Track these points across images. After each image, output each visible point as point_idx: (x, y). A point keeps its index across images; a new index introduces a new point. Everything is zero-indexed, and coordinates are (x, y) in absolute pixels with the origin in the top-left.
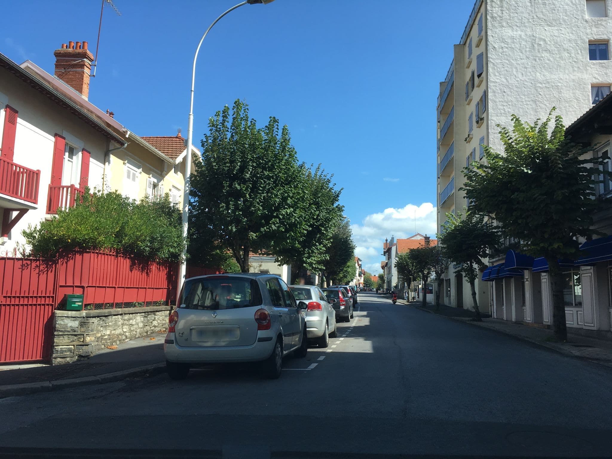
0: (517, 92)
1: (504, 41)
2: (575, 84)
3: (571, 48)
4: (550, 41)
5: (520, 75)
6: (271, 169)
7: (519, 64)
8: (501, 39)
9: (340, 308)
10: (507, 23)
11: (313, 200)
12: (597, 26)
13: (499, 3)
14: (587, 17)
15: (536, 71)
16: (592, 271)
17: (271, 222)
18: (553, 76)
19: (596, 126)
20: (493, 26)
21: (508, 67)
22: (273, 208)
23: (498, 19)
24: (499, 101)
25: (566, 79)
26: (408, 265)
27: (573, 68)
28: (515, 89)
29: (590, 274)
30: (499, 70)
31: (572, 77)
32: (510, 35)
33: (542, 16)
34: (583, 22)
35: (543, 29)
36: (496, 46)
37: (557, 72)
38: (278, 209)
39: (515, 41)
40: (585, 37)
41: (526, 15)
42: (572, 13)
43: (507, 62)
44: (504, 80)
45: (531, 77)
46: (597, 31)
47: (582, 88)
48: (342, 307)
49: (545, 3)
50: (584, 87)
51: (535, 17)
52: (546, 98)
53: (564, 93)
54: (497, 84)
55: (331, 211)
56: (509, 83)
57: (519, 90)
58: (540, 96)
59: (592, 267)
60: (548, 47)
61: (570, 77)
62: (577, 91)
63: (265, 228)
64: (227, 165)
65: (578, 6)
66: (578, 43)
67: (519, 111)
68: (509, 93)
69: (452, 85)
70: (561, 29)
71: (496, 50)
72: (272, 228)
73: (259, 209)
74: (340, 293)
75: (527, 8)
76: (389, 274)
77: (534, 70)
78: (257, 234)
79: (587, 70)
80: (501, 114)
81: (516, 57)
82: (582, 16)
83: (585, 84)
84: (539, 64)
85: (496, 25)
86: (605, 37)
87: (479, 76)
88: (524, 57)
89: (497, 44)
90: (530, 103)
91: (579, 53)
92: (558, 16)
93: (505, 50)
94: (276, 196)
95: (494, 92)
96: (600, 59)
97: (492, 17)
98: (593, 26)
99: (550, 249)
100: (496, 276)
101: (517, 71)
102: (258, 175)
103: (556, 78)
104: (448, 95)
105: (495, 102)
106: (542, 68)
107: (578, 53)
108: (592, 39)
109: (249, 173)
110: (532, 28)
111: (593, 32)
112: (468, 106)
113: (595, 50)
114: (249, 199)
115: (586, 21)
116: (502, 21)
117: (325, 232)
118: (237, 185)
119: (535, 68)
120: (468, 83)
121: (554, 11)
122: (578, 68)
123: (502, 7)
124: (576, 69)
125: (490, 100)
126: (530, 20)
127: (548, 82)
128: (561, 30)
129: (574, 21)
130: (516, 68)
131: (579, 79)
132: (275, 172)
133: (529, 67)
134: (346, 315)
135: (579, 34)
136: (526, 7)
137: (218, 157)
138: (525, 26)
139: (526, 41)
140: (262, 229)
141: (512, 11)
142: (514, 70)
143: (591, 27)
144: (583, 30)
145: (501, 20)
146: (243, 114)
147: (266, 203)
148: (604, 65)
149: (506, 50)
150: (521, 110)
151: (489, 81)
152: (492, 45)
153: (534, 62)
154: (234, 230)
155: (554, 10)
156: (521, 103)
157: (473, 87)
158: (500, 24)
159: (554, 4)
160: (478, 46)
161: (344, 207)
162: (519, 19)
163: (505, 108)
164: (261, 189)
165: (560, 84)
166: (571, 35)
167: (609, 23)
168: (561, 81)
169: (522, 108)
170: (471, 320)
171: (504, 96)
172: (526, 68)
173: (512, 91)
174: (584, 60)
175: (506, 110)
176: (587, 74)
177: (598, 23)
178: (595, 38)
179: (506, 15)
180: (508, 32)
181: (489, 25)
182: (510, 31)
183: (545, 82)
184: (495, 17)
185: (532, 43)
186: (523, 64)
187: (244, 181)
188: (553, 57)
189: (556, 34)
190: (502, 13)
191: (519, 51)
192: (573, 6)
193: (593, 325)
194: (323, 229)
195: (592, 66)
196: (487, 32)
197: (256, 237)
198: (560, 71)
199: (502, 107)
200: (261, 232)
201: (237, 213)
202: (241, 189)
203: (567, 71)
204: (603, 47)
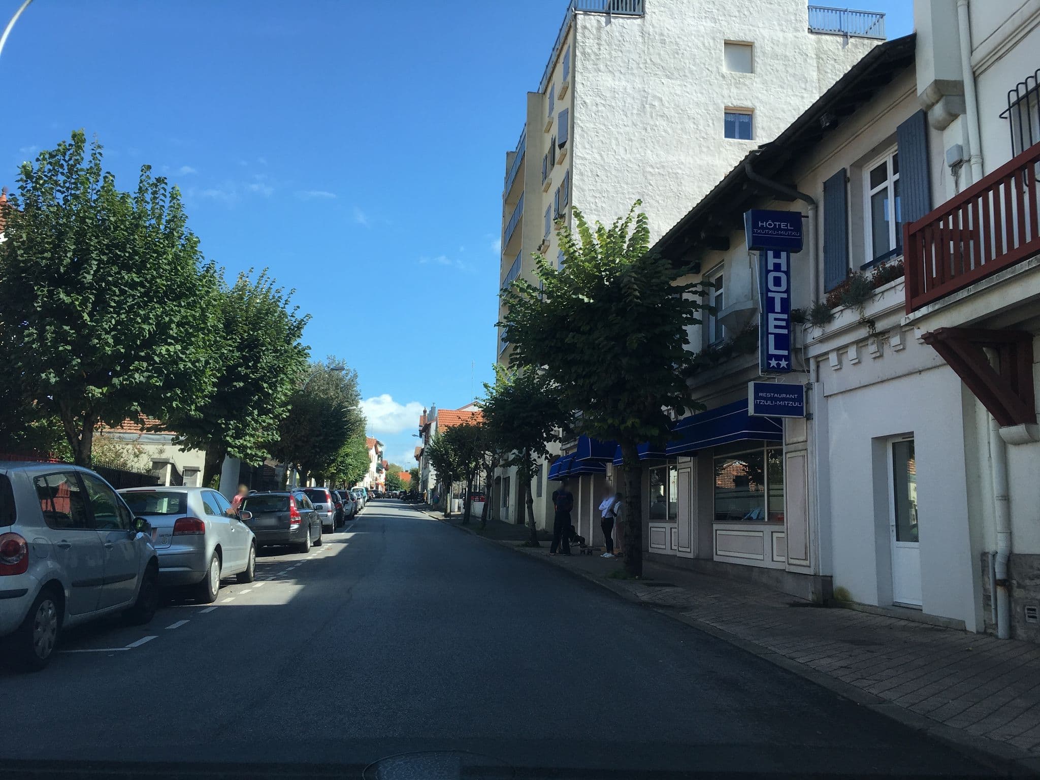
0: (616, 177)
1: (599, 95)
2: (702, 173)
3: (699, 116)
4: (668, 102)
5: (622, 151)
6: (140, 268)
7: (621, 134)
8: (596, 90)
9: (290, 527)
10: (606, 66)
11: (249, 334)
12: (738, 84)
13: (595, 32)
14: (724, 69)
15: (646, 146)
16: (691, 464)
17: (131, 368)
18: (671, 158)
19: (703, 235)
20: (585, 68)
21: (604, 137)
22: (138, 343)
23: (593, 57)
24: (589, 190)
25: (690, 163)
26: (447, 453)
27: (700, 147)
28: (614, 172)
29: (689, 470)
30: (590, 139)
31: (699, 162)
32: (609, 86)
33: (659, 61)
34: (718, 77)
35: (660, 82)
36: (587, 101)
37: (677, 151)
38: (149, 343)
39: (617, 96)
40: (719, 101)
41: (636, 57)
42: (703, 61)
43: (603, 128)
44: (597, 156)
45: (638, 156)
46: (737, 93)
47: (712, 179)
48: (295, 526)
49: (665, 40)
50: (714, 178)
51: (648, 61)
52: (659, 191)
53: (685, 186)
54: (587, 162)
55: (281, 354)
56: (605, 163)
57: (620, 174)
58: (650, 188)
59: (692, 458)
60: (666, 111)
61: (696, 161)
62: (705, 185)
63: (121, 379)
64: (46, 255)
65: (713, 52)
66: (710, 109)
67: (618, 208)
68: (604, 178)
69: (523, 159)
70: (686, 84)
71: (587, 108)
72: (135, 379)
73: (107, 344)
74: (291, 501)
75: (636, 46)
76: (425, 469)
77: (643, 145)
78: (105, 389)
79: (720, 153)
80: (591, 210)
81: (617, 122)
82: (717, 68)
83: (716, 175)
84: (651, 137)
85: (590, 67)
86: (748, 104)
87: (562, 146)
88: (630, 123)
89: (589, 97)
90: (634, 196)
91: (711, 125)
92: (682, 64)
93: (601, 108)
94: (146, 319)
95: (582, 174)
96: (741, 138)
97: (584, 53)
98: (733, 85)
99: (622, 427)
100: (567, 473)
101: (618, 144)
102: (110, 279)
103: (674, 161)
104: (516, 174)
105: (583, 190)
106: (656, 144)
107: (709, 126)
108: (730, 105)
109: (92, 272)
110: (643, 77)
111: (731, 94)
112: (544, 194)
113: (734, 123)
114: (89, 323)
115: (723, 77)
116: (598, 62)
117: (270, 391)
118: (62, 296)
119: (645, 143)
120: (546, 157)
121: (676, 56)
122: (708, 147)
123: (599, 39)
124: (705, 150)
125: (575, 187)
126: (641, 66)
127: (663, 167)
128: (685, 86)
129: (705, 74)
130: (617, 139)
131: (708, 165)
132: (147, 274)
133: (635, 139)
134: (301, 540)
135: (712, 96)
136: (636, 44)
137: (30, 240)
138: (633, 74)
139: (633, 98)
140: (115, 381)
141: (614, 47)
142: (614, 141)
143: (729, 85)
144: (717, 90)
145: (598, 59)
146: (91, 162)
147: (123, 332)
148: (745, 147)
149: (603, 108)
150: (621, 206)
151: (574, 155)
152: (582, 98)
153: (643, 132)
154: (53, 380)
155: (678, 54)
156: (622, 196)
157: (553, 165)
158: (595, 66)
159: (677, 44)
160: (561, 97)
161: (310, 349)
162: (624, 62)
163: (597, 201)
164: (113, 304)
165: (680, 171)
166: (699, 95)
167: (756, 82)
168: (682, 167)
169: (623, 204)
170: (523, 546)
171: (597, 182)
172: (631, 140)
173: (609, 175)
174: (717, 137)
175: (599, 205)
176: (719, 159)
177: (739, 81)
178: (735, 104)
179: (604, 53)
180: (607, 81)
181: (579, 64)
182: (610, 79)
183: (658, 166)
184: (589, 54)
185: (642, 101)
186: (628, 133)
187: (80, 288)
188: (671, 127)
189: (678, 92)
190: (600, 49)
191: (621, 113)
192: (705, 50)
193: (688, 550)
194: (265, 385)
195: (728, 147)
196: (575, 77)
197: (101, 393)
198: (681, 151)
199: (592, 200)
200: (114, 386)
201: (61, 348)
202: (73, 302)
203: (691, 152)
204: (746, 120)
